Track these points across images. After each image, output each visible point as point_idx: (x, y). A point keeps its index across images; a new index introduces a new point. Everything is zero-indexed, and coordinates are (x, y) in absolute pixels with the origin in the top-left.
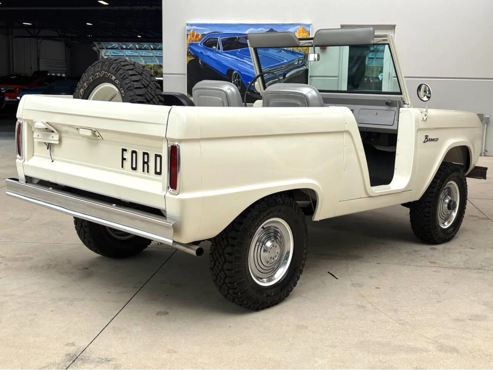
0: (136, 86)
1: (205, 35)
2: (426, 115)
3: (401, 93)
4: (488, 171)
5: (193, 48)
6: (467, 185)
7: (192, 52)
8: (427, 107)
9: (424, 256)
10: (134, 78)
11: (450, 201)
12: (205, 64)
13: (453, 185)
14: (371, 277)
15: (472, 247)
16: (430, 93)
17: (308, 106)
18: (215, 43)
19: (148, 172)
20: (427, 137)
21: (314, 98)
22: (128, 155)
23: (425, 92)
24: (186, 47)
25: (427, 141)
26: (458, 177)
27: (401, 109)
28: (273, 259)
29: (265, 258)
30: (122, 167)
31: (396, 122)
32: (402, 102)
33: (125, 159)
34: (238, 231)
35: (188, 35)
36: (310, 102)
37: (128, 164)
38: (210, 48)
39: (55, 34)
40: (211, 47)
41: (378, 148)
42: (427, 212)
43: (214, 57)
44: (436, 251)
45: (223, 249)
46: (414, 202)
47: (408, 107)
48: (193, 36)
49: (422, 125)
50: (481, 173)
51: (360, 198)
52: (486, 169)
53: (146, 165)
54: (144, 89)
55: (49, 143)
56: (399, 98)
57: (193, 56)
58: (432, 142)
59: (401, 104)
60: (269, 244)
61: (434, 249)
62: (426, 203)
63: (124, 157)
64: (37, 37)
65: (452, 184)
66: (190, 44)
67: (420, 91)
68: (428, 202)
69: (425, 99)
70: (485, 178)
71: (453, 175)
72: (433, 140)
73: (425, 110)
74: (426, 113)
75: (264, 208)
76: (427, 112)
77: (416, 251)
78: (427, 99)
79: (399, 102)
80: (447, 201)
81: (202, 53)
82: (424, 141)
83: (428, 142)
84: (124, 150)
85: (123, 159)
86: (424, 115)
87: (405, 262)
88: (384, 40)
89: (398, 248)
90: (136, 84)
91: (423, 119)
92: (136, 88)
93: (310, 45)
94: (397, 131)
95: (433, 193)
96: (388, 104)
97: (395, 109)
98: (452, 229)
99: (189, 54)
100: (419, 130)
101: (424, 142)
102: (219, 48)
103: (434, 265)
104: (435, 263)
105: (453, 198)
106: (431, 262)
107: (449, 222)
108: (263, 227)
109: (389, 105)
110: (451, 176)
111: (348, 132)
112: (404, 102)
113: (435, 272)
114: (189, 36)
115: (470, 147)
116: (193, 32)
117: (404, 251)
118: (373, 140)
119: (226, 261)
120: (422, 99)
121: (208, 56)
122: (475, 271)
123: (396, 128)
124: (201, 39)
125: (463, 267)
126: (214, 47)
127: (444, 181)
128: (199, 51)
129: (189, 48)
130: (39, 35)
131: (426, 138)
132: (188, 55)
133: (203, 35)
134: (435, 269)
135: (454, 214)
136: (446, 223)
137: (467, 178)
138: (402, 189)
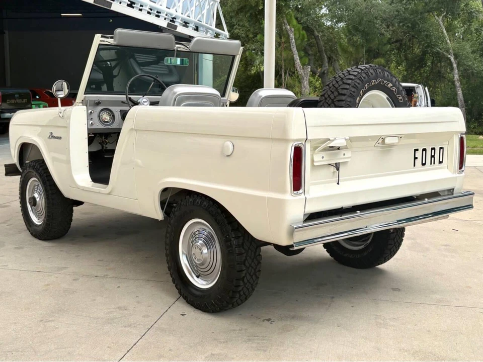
19: (434, 163)
22: (419, 154)
30: (414, 166)
33: (417, 158)
37: (418, 162)
53: (433, 158)
55: (336, 164)
63: (416, 156)
84: (416, 150)
85: (415, 158)
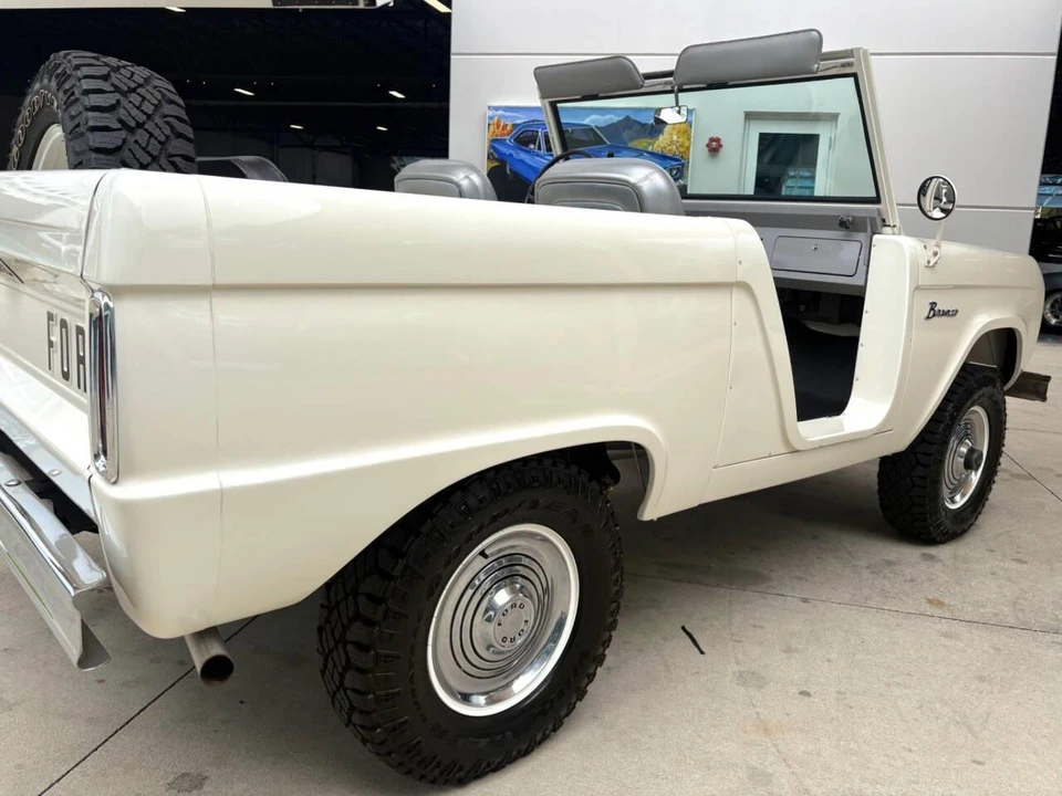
0: (91, 123)
1: (518, 125)
2: (935, 254)
3: (877, 200)
4: (1050, 385)
5: (497, 146)
6: (1006, 415)
7: (496, 155)
8: (939, 236)
9: (912, 581)
10: (94, 100)
11: (971, 451)
12: (515, 174)
13: (978, 415)
14: (789, 650)
15: (1019, 556)
16: (951, 200)
17: (642, 211)
18: (533, 140)
20: (933, 305)
21: (658, 193)
23: (938, 198)
24: (487, 145)
25: (934, 315)
26: (991, 397)
27: (875, 237)
28: (513, 640)
29: (484, 637)
31: (862, 267)
32: (879, 222)
34: (390, 577)
35: (489, 125)
36: (648, 204)
38: (523, 148)
39: (337, 143)
40: (527, 145)
41: (814, 327)
42: (919, 477)
43: (530, 162)
44: (938, 566)
45: (343, 626)
46: (894, 455)
47: (894, 234)
48: (498, 127)
49: (926, 278)
50: (1035, 387)
51: (770, 456)
52: (1048, 379)
54: (123, 134)
56: (873, 210)
57: (497, 160)
58: (944, 318)
59: (877, 225)
60: (502, 597)
61: (931, 558)
62: (919, 456)
64: (314, 148)
65: (975, 411)
66: (493, 141)
67: (924, 195)
68: (923, 453)
69: (937, 214)
70: (1044, 398)
71: (980, 393)
72: (946, 313)
73: (933, 242)
74: (936, 249)
75: (480, 501)
76: (938, 246)
77: (889, 563)
78: (943, 215)
79: (873, 220)
80: (964, 450)
81: (511, 155)
82: (926, 314)
83: (936, 318)
86: (931, 254)
87: (867, 599)
88: (843, 65)
89: (849, 553)
90: (93, 118)
91: (929, 262)
92: (94, 129)
93: (669, 88)
94: (863, 289)
95: (935, 433)
96: (847, 225)
97: (861, 236)
98: (969, 509)
99: (490, 157)
100: (918, 288)
101: (928, 318)
102: (539, 148)
103: (938, 612)
104: (938, 603)
105: (975, 441)
106: (930, 602)
107: (963, 496)
108: (482, 553)
109: (847, 228)
110: (976, 397)
111: (744, 286)
112: (884, 220)
113: (947, 635)
114: (491, 127)
115: (1020, 329)
116: (499, 121)
117: (863, 563)
118: (802, 308)
119: (348, 666)
120: (929, 214)
121: (522, 161)
122: (1048, 637)
123: (862, 283)
124: (511, 131)
125: (1011, 621)
126: (532, 146)
127: (962, 406)
128: (508, 152)
129: (491, 147)
130: (315, 144)
131: (932, 309)
132: (488, 158)
133: (515, 126)
134: (944, 626)
135: (975, 477)
136: (958, 498)
137: (1008, 399)
138: (870, 430)
